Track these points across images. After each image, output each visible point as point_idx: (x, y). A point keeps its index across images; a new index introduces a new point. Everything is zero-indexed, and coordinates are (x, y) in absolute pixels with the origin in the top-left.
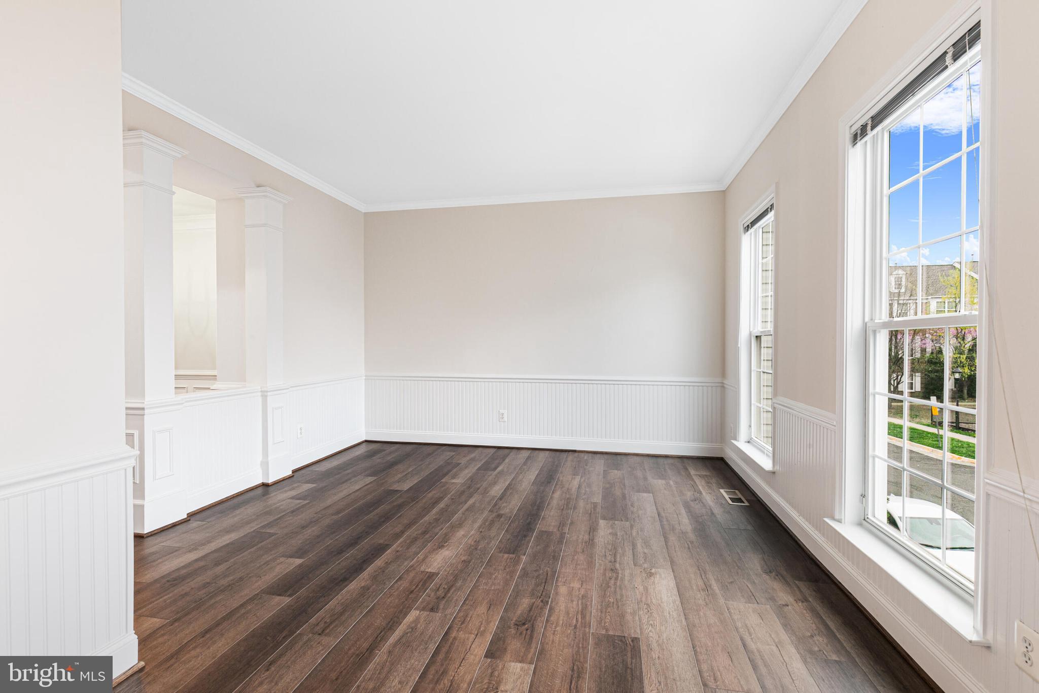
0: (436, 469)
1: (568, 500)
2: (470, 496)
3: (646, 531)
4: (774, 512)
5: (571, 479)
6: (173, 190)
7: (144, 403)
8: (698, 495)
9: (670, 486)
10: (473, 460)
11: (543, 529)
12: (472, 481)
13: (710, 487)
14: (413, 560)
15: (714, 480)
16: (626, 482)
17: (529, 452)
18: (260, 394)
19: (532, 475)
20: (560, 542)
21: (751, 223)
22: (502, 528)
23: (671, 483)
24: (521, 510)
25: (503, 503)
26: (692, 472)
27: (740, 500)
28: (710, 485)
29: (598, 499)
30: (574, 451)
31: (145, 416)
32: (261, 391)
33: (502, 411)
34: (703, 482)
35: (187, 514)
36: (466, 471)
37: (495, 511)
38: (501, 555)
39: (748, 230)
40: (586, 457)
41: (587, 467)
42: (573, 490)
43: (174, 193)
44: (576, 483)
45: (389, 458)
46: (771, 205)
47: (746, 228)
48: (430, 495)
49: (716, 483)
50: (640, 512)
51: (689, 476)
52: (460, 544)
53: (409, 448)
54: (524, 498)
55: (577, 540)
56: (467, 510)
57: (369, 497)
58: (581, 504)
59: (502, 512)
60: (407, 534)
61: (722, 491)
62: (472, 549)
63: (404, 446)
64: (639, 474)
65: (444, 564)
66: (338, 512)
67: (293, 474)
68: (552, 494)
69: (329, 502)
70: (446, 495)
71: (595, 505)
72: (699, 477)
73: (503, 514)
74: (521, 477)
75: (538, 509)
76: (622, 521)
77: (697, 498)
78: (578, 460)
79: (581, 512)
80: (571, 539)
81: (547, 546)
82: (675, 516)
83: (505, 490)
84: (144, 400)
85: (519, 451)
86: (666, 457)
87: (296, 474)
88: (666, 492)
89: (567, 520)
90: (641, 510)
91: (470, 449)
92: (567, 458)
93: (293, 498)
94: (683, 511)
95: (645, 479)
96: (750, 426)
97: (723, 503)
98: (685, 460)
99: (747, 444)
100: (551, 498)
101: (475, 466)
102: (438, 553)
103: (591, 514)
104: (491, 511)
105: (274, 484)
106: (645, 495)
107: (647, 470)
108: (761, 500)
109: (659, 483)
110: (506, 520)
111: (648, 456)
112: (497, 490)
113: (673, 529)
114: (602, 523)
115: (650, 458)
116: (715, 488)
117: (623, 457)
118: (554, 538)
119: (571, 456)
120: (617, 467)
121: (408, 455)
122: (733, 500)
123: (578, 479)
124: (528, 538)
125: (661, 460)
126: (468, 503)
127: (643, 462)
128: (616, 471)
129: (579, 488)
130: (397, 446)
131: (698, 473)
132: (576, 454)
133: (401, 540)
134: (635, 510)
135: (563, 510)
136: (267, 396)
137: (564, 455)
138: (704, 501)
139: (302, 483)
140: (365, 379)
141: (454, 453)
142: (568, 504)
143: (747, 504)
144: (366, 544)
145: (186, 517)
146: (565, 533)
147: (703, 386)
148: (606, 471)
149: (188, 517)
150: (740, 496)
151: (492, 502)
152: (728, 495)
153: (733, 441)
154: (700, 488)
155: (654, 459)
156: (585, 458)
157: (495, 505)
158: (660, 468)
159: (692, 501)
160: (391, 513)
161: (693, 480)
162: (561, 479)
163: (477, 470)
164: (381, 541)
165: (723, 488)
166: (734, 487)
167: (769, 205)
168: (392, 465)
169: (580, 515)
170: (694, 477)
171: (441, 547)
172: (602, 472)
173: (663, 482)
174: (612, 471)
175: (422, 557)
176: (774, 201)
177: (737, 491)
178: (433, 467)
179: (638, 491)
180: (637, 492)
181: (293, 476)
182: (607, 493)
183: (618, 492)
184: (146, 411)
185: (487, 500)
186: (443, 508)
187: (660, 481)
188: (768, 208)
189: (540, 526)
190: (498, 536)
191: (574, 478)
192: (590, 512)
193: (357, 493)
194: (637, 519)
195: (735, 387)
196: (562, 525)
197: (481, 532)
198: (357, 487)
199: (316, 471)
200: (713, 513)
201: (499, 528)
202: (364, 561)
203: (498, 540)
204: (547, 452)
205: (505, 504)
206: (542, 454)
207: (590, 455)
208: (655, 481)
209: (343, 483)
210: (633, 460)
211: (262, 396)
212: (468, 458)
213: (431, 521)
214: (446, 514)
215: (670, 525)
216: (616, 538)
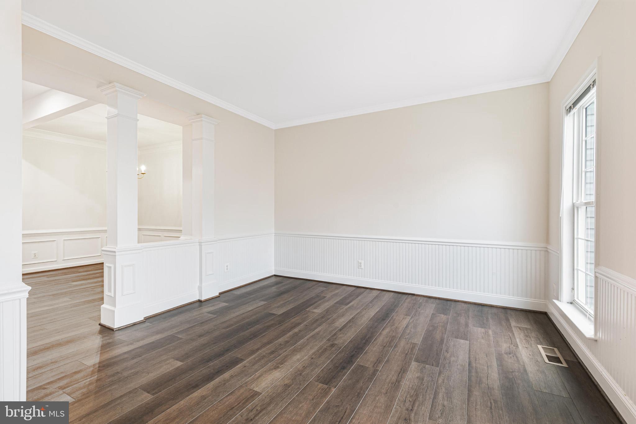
0: (307, 300)
1: (393, 338)
2: (319, 325)
3: (452, 380)
4: (595, 380)
5: (401, 319)
6: (138, 118)
7: (115, 248)
8: (514, 348)
9: (489, 336)
10: (336, 295)
11: (361, 364)
12: (327, 312)
13: (528, 342)
14: (251, 376)
15: (533, 334)
16: (449, 327)
17: (379, 292)
18: (198, 244)
19: (372, 312)
20: (370, 379)
21: (573, 104)
22: (329, 357)
23: (490, 332)
24: (352, 342)
25: (341, 334)
26: (513, 324)
27: (557, 360)
28: (528, 339)
29: (418, 340)
30: (413, 295)
31: (116, 257)
32: (199, 242)
33: (360, 261)
34: (522, 335)
35: (144, 318)
36: (327, 304)
37: (332, 340)
38: (317, 383)
39: (570, 111)
40: (421, 300)
41: (420, 310)
42: (400, 329)
43: (138, 120)
44: (405, 323)
45: (281, 289)
46: (594, 82)
47: (569, 110)
48: (294, 320)
49: (535, 338)
50: (453, 359)
51: (509, 328)
52: (291, 367)
53: (299, 282)
54: (359, 332)
55: (386, 379)
56: (312, 336)
57: (254, 317)
58: (402, 343)
59: (336, 342)
60: (260, 351)
61: (540, 347)
62: (298, 375)
63: (296, 280)
64: (462, 320)
65: (269, 385)
66: (227, 327)
67: (219, 295)
68: (382, 331)
69: (227, 318)
70: (304, 321)
71: (414, 345)
72: (519, 330)
73: (336, 344)
74: (364, 313)
75: (365, 343)
76: (433, 365)
77: (512, 351)
78: (415, 302)
79: (399, 351)
80: (380, 378)
81: (358, 381)
82: (486, 368)
83: (347, 323)
84: (117, 246)
85: (371, 290)
86: (491, 306)
87: (222, 295)
88: (483, 341)
89: (385, 357)
90: (454, 356)
91: (338, 286)
92: (406, 299)
93: (209, 313)
94: (495, 364)
95: (467, 325)
96: (573, 289)
97: (539, 360)
98: (509, 311)
99: (569, 304)
100: (380, 334)
101: (334, 300)
102: (271, 373)
103: (407, 354)
104: (329, 340)
105: (205, 301)
106: (462, 341)
107: (470, 317)
108: (581, 363)
109: (479, 331)
110: (336, 350)
111: (475, 304)
112: (341, 322)
113: (480, 382)
114: (414, 364)
115: (476, 306)
116: (533, 342)
117: (453, 303)
118: (367, 375)
119: (410, 298)
120: (444, 311)
121: (295, 288)
122: (550, 358)
123: (408, 319)
124: (345, 371)
125: (486, 309)
126: (315, 330)
127: (469, 310)
128: (443, 315)
129: (406, 327)
130: (292, 280)
131: (518, 325)
132: (414, 297)
133: (254, 356)
134: (448, 355)
135: (385, 347)
136: (202, 245)
137: (405, 297)
138: (519, 355)
139: (221, 302)
140: (275, 235)
141: (325, 289)
142: (392, 342)
143: (565, 365)
144: (227, 357)
145: (143, 319)
146: (378, 370)
147: (527, 250)
148: (434, 314)
149: (144, 319)
150: (559, 355)
151: (333, 332)
152: (545, 352)
153: (555, 301)
154: (518, 340)
155: (480, 307)
156: (420, 302)
157: (335, 334)
158: (483, 317)
159: (506, 354)
160: (260, 332)
161: (512, 332)
162: (395, 317)
163: (335, 303)
164: (239, 356)
165: (541, 344)
166: (553, 344)
167: (591, 82)
168: (282, 294)
169: (398, 354)
170: (514, 329)
171: (276, 368)
172: (431, 315)
173: (483, 330)
174: (439, 315)
175: (258, 375)
176: (596, 77)
177: (556, 349)
178: (307, 298)
179: (457, 337)
180: (455, 338)
181: (219, 296)
182: (429, 335)
183: (438, 336)
184: (117, 254)
185: (331, 329)
186: (296, 333)
187: (480, 329)
188: (591, 85)
189: (359, 361)
190: (325, 363)
191: (406, 318)
192: (407, 352)
193: (248, 313)
194: (447, 365)
195: (557, 253)
196: (378, 361)
197: (312, 358)
198: (250, 309)
199: (235, 294)
200: (525, 370)
201: (327, 357)
202: (219, 371)
203: (322, 368)
204: (392, 294)
205: (341, 335)
206: (387, 294)
207: (425, 299)
208: (475, 329)
209: (245, 304)
210: (460, 306)
211: (199, 245)
212: (333, 293)
213: (282, 343)
214: (297, 337)
215: (477, 377)
216: (421, 383)
